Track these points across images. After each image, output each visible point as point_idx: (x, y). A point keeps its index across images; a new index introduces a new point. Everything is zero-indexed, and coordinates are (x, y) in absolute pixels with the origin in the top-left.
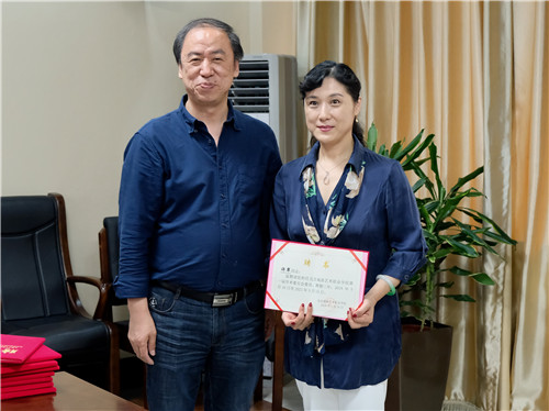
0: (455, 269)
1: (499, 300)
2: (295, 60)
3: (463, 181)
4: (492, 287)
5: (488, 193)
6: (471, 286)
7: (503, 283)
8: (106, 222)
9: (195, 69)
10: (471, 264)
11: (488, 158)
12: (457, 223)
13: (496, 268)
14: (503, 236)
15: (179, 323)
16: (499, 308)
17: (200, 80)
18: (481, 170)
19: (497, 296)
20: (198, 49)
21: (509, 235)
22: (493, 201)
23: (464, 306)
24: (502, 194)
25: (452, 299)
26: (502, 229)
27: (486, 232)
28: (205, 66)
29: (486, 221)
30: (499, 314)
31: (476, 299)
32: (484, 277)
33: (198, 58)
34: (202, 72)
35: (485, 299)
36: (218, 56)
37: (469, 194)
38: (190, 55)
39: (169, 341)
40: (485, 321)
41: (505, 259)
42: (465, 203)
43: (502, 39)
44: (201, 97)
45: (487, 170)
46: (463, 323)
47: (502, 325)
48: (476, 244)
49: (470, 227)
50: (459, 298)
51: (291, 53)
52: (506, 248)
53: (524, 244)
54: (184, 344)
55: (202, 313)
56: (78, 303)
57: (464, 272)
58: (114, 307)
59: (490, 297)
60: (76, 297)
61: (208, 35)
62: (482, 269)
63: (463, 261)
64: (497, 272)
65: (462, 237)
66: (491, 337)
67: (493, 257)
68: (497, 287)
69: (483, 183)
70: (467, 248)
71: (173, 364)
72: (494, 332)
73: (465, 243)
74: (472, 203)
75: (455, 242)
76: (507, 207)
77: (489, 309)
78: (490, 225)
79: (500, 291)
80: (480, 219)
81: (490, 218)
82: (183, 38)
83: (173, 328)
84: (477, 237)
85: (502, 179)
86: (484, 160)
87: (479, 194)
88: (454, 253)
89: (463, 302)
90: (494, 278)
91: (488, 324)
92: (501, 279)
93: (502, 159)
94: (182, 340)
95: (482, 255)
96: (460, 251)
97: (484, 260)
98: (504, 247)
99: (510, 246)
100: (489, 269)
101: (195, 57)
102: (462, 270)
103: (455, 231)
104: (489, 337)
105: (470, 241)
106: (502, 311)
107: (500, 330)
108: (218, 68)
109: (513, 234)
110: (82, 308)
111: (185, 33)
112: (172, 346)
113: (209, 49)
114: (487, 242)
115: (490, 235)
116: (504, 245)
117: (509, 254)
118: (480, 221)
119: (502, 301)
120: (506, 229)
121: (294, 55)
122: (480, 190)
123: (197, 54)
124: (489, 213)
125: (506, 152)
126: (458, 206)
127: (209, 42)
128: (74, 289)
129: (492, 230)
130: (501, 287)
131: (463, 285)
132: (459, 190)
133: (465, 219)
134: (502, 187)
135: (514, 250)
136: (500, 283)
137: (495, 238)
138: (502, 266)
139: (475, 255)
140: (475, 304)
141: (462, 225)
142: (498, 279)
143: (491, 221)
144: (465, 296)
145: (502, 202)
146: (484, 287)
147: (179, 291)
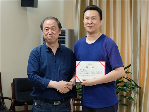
0: (122, 96)
1: (135, 105)
2: (74, 30)
4: (133, 101)
5: (132, 72)
6: (127, 101)
7: (137, 100)
8: (14, 80)
9: (47, 32)
10: (127, 94)
11: (132, 62)
12: (123, 81)
13: (135, 95)
14: (137, 85)
16: (135, 108)
17: (49, 36)
18: (130, 65)
19: (135, 104)
20: (47, 26)
21: (139, 85)
22: (134, 75)
23: (125, 107)
24: (137, 73)
25: (121, 105)
27: (132, 84)
28: (50, 31)
30: (135, 110)
32: (131, 98)
33: (48, 29)
34: (49, 33)
35: (131, 105)
36: (54, 28)
38: (45, 28)
41: (137, 93)
43: (137, 25)
44: (49, 41)
45: (132, 65)
48: (128, 88)
49: (127, 83)
50: (123, 105)
51: (72, 28)
52: (138, 89)
53: (143, 88)
56: (5, 105)
57: (125, 97)
58: (16, 107)
59: (133, 104)
60: (4, 103)
61: (50, 22)
62: (130, 96)
63: (125, 93)
64: (135, 97)
65: (124, 86)
67: (134, 92)
68: (135, 101)
69: (131, 69)
70: (126, 89)
73: (125, 87)
74: (128, 75)
75: (122, 87)
76: (138, 77)
77: (132, 108)
78: (133, 82)
79: (136, 103)
81: (133, 80)
82: (43, 23)
84: (129, 86)
85: (137, 68)
86: (131, 62)
87: (130, 73)
88: (122, 91)
90: (134, 98)
95: (131, 91)
96: (124, 90)
97: (131, 93)
98: (137, 89)
99: (139, 89)
100: (132, 96)
101: (46, 29)
102: (124, 96)
103: (122, 84)
105: (127, 87)
106: (136, 109)
108: (54, 32)
110: (6, 107)
111: (44, 21)
113: (51, 26)
114: (132, 87)
115: (133, 85)
116: (137, 88)
117: (139, 91)
118: (130, 81)
119: (136, 106)
120: (138, 83)
121: (73, 29)
122: (130, 71)
123: (47, 28)
124: (133, 78)
125: (138, 60)
127: (50, 24)
128: (3, 101)
129: (133, 84)
130: (136, 101)
131: (125, 101)
134: (137, 70)
135: (140, 90)
136: (136, 100)
137: (134, 86)
138: (136, 95)
139: (128, 91)
140: (128, 106)
141: (124, 82)
142: (135, 99)
143: (133, 81)
144: (125, 104)
145: (137, 75)
146: (131, 101)
147: (43, 100)
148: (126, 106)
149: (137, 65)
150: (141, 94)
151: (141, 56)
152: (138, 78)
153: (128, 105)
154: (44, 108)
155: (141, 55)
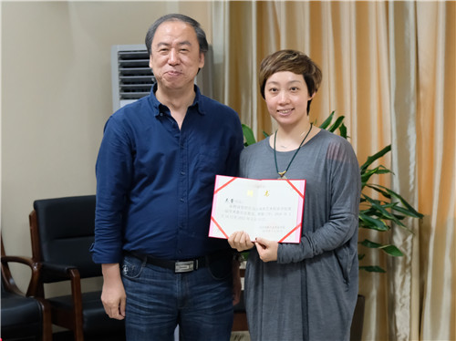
0: (365, 243)
1: (407, 271)
2: (211, 47)
3: (372, 159)
4: (400, 258)
5: (395, 170)
6: (382, 257)
7: (411, 254)
8: (36, 204)
9: (164, 57)
10: (381, 237)
11: (395, 137)
12: (367, 199)
13: (404, 240)
14: (410, 210)
15: (146, 288)
16: (408, 278)
18: (389, 148)
19: (405, 266)
20: (166, 40)
21: (416, 209)
22: (400, 177)
23: (375, 276)
24: (409, 170)
25: (364, 270)
26: (410, 203)
27: (394, 207)
28: (173, 55)
29: (394, 196)
30: (407, 284)
31: (386, 270)
32: (393, 248)
34: (169, 61)
35: (393, 269)
36: (184, 47)
37: (377, 171)
39: (138, 304)
40: (394, 290)
41: (412, 231)
42: (374, 180)
44: (167, 83)
45: (394, 148)
46: (374, 293)
47: (411, 294)
48: (385, 218)
49: (379, 202)
50: (370, 269)
52: (413, 221)
53: (430, 217)
54: (151, 307)
55: (166, 279)
56: (11, 281)
57: (375, 245)
58: (45, 285)
59: (400, 268)
60: (9, 275)
61: (176, 28)
62: (391, 241)
63: (374, 234)
64: (405, 244)
65: (372, 211)
66: (400, 305)
67: (401, 230)
68: (406, 258)
69: (391, 160)
70: (377, 223)
71: (142, 325)
72: (403, 300)
73: (374, 217)
74: (381, 180)
75: (366, 217)
76: (414, 182)
77: (398, 279)
78: (398, 200)
79: (408, 262)
80: (388, 194)
81: (398, 193)
82: (155, 30)
83: (141, 292)
84: (386, 212)
85: (409, 156)
86: (391, 139)
87: (387, 171)
88: (364, 227)
89: (374, 273)
90: (402, 249)
91: (398, 293)
92: (409, 251)
93: (408, 138)
94: (150, 303)
95: (391, 228)
96: (371, 225)
97: (393, 233)
98: (411, 220)
99: (416, 219)
100: (398, 241)
101: (163, 47)
102: (372, 243)
103: (366, 206)
104: (399, 305)
105: (380, 215)
106: (411, 280)
107: (409, 297)
109: (420, 207)
110: (15, 286)
111: (157, 26)
112: (141, 308)
113: (177, 41)
114: (396, 216)
115: (398, 209)
116: (411, 218)
117: (417, 227)
118: (389, 196)
119: (411, 271)
120: (413, 203)
122: (388, 168)
124: (397, 188)
125: (411, 132)
126: (368, 183)
127: (176, 34)
128: (7, 268)
129: (400, 204)
130: (409, 258)
131: (374, 257)
132: (369, 168)
133: (375, 195)
134: (409, 164)
135: (420, 223)
136: (408, 254)
137: (403, 212)
138: (410, 238)
139: (385, 229)
140: (385, 274)
141: (371, 201)
142: (406, 250)
143: (399, 196)
144: (376, 267)
145: (408, 178)
146: (393, 258)
147: (146, 259)
148: (378, 273)
149: (409, 147)
150: (423, 234)
151: (422, 120)
152: (412, 187)
153: (385, 270)
154: (149, 280)
155: (422, 115)
